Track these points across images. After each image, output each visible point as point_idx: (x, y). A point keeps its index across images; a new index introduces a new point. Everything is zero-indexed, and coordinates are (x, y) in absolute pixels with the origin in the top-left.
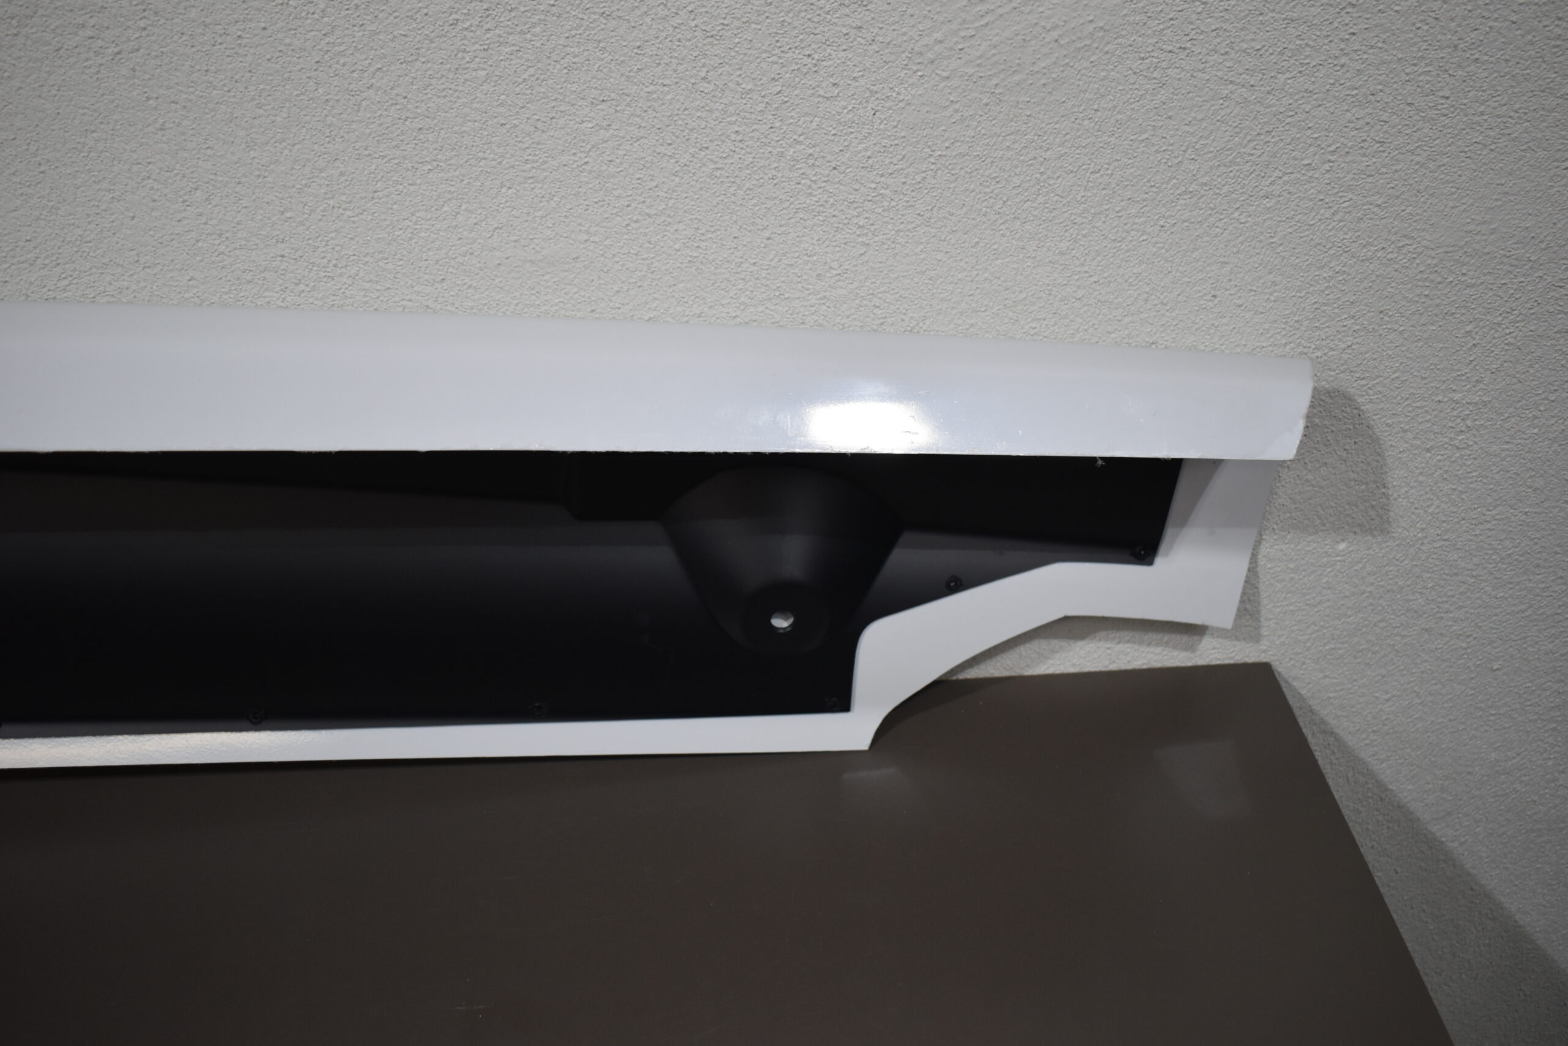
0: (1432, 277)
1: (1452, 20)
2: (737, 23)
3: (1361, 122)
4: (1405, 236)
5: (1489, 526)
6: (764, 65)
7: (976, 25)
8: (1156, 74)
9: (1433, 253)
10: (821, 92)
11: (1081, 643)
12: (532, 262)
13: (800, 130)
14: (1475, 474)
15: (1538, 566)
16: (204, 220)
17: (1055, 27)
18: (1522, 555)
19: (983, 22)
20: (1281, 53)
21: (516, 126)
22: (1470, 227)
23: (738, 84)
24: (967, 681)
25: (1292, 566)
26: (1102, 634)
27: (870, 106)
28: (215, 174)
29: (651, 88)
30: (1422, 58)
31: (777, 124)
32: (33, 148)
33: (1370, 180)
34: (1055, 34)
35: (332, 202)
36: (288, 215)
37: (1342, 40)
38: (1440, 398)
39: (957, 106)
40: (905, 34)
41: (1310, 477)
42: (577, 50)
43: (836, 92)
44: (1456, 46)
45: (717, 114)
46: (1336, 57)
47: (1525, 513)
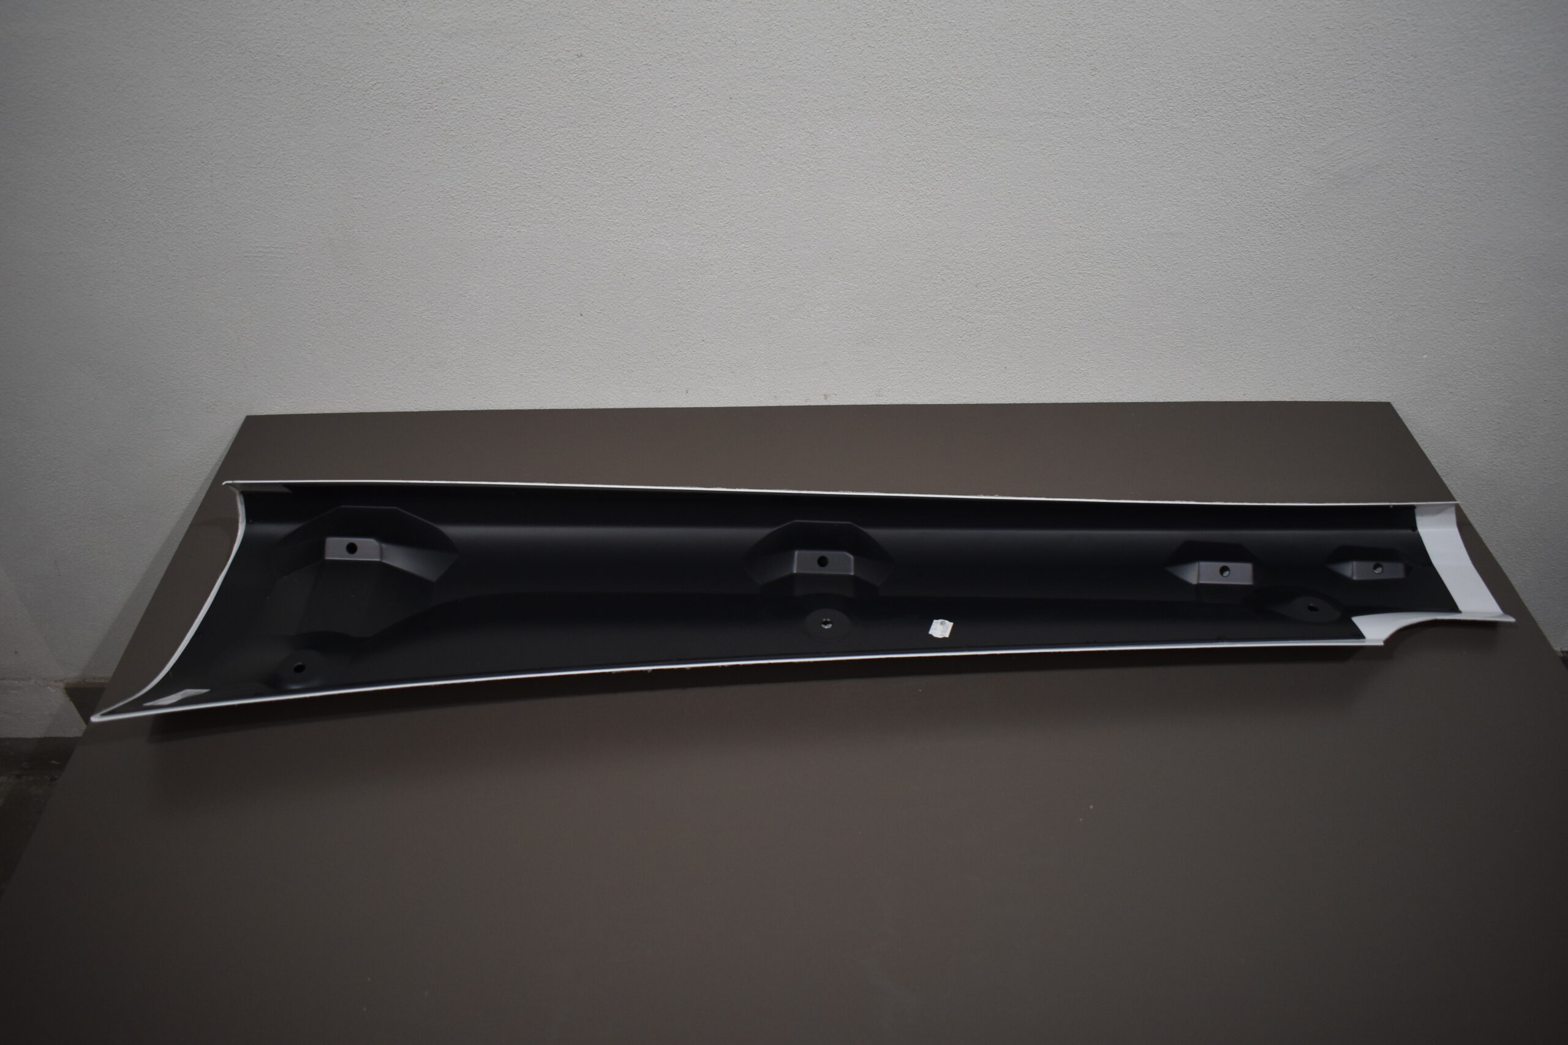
0: (1474, 256)
2: (1258, 157)
3: (1458, 200)
4: (1467, 241)
5: (1481, 352)
7: (1336, 162)
9: (1476, 247)
12: (1166, 234)
14: (1478, 331)
15: (1497, 369)
17: (1362, 164)
18: (1492, 365)
19: (1339, 161)
22: (1490, 239)
23: (1253, 177)
29: (1224, 177)
30: (1482, 180)
33: (1457, 220)
37: (1456, 173)
38: (1470, 301)
39: (1324, 188)
40: (1312, 164)
44: (1494, 176)
46: (1453, 178)
47: (1495, 348)
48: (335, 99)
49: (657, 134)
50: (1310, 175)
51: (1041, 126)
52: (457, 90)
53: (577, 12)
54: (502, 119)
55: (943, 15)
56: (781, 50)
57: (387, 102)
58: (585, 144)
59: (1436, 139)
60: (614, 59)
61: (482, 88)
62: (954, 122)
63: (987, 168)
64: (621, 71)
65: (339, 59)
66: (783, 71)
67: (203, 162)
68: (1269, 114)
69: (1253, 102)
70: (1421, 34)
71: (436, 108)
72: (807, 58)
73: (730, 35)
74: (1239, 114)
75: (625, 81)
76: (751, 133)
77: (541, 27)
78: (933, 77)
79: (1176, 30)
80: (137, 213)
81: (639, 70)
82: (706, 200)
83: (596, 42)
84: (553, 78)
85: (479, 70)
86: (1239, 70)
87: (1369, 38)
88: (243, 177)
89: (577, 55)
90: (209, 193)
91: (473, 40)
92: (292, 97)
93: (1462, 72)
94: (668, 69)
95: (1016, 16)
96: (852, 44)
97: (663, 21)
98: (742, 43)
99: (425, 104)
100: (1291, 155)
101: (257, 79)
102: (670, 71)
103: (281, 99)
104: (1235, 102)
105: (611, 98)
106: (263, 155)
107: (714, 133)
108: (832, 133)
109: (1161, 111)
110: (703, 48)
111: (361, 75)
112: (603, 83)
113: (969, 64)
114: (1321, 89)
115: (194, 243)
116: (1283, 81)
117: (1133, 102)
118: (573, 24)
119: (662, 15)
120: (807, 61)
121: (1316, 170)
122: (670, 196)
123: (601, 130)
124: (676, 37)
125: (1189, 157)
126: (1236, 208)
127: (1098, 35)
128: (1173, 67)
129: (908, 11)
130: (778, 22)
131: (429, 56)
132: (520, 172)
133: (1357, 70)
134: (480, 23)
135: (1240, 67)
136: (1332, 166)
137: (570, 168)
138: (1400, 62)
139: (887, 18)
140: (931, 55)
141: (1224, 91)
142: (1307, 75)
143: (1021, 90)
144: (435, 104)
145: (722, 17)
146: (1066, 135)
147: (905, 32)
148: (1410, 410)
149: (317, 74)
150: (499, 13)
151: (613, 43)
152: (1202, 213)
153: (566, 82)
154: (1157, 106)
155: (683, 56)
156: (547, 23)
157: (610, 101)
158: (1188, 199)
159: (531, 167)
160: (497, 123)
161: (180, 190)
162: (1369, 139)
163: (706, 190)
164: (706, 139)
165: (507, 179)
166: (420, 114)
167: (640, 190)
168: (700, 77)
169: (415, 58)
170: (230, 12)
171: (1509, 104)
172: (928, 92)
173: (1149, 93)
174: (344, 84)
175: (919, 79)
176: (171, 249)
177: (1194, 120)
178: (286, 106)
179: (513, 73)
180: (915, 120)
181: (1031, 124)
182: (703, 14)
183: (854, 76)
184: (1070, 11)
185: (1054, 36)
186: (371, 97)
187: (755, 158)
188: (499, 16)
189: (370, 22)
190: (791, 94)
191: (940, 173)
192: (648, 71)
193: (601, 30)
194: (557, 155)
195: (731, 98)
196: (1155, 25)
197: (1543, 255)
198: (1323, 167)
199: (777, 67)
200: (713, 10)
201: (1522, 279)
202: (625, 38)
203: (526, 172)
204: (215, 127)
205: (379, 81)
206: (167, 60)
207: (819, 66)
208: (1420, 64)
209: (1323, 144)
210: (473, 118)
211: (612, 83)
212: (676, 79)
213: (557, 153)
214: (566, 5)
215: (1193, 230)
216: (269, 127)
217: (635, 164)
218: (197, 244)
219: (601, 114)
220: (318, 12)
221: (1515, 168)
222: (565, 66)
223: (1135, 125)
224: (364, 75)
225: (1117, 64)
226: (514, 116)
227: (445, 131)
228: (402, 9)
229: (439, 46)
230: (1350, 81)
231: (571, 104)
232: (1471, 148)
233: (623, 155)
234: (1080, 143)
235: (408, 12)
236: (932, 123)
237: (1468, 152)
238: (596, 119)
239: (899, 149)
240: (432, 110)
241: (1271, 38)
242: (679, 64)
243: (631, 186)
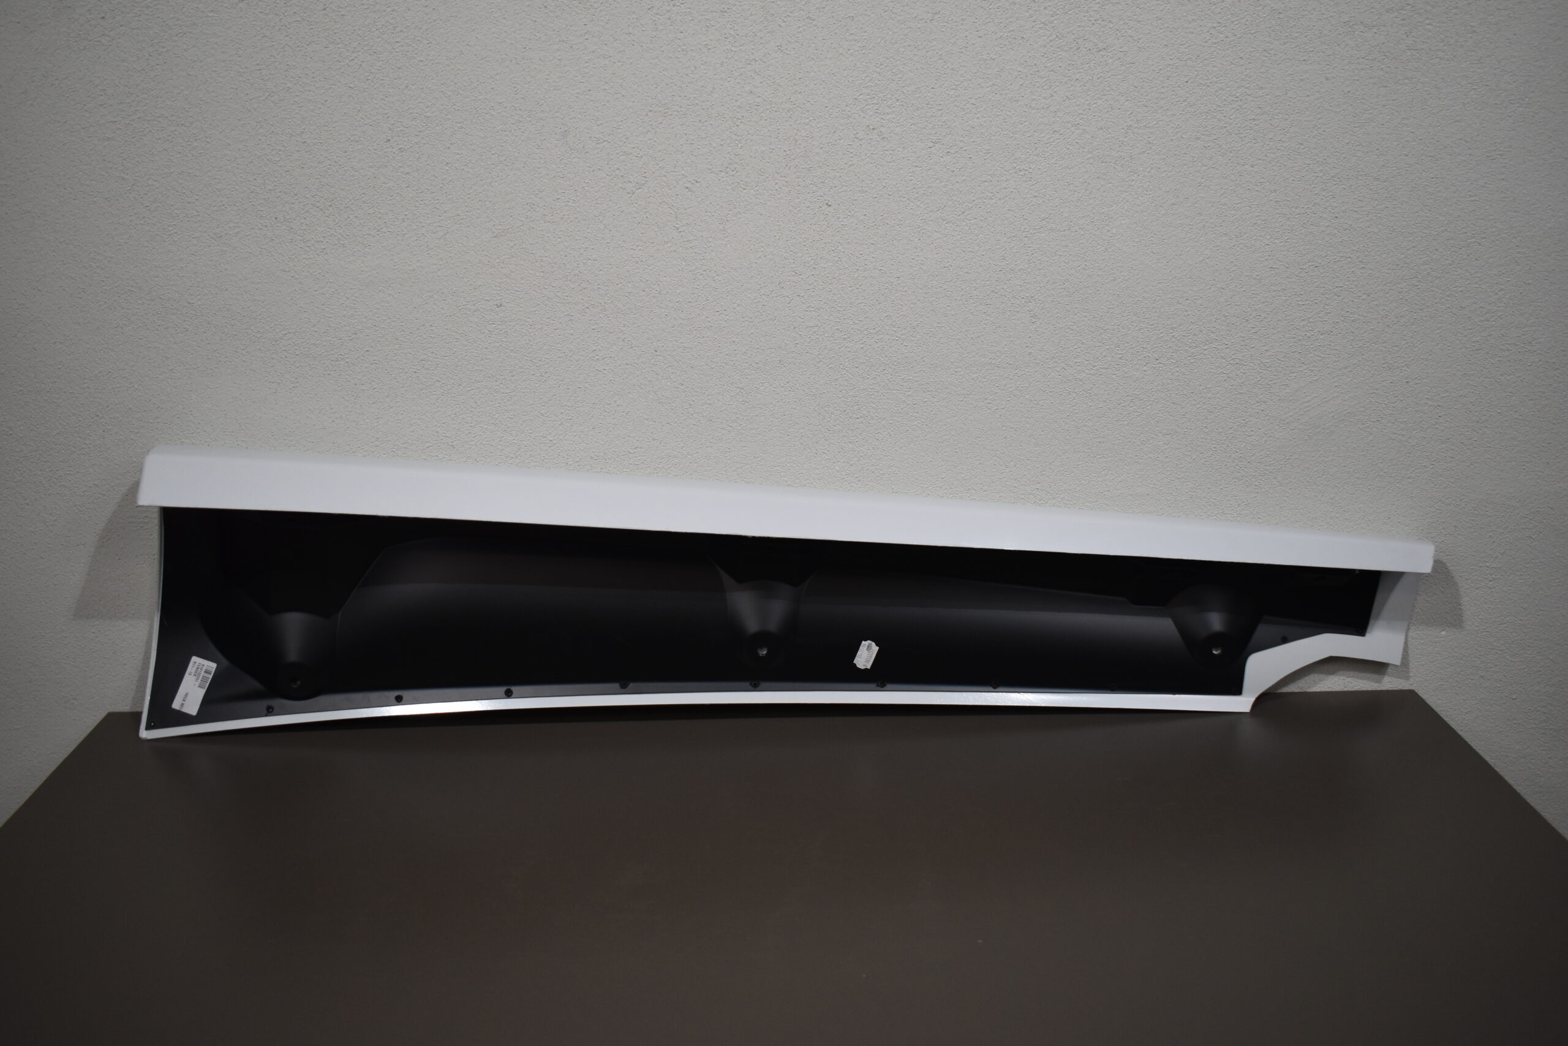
2: (1220, 407)
3: (1444, 450)
4: (1463, 495)
5: (1506, 626)
6: (1228, 423)
7: (1305, 410)
9: (1474, 502)
11: (1332, 677)
12: (1131, 495)
13: (1237, 448)
14: (1498, 600)
15: (1529, 646)
16: (1011, 473)
17: (1333, 412)
18: (1521, 641)
19: (1307, 409)
20: (1414, 423)
21: (1134, 442)
22: (1489, 492)
23: (1217, 429)
24: (1282, 693)
25: (1422, 642)
26: (1341, 672)
29: (1186, 430)
30: (1466, 426)
31: (1230, 445)
33: (1448, 472)
34: (1332, 414)
36: (1044, 473)
37: (1437, 419)
38: (1481, 565)
39: (1296, 440)
40: (1279, 413)
41: (1429, 599)
44: (1478, 422)
45: (1208, 440)
46: (1434, 425)
47: (1521, 620)
48: (243, 349)
49: (578, 390)
50: (1278, 425)
51: (984, 378)
52: (370, 341)
53: (498, 261)
54: (415, 372)
55: (872, 262)
56: (708, 300)
57: (297, 353)
58: (502, 400)
59: (1408, 382)
60: (535, 309)
61: (397, 339)
62: (891, 375)
63: (930, 425)
64: (542, 322)
65: (251, 308)
66: (709, 322)
67: (97, 416)
68: (1224, 360)
69: (1205, 348)
70: (1370, 271)
71: (347, 360)
72: (734, 308)
73: (654, 285)
74: (1192, 361)
75: (546, 332)
76: (677, 388)
77: (461, 276)
78: (866, 327)
79: (1115, 273)
80: (20, 471)
81: (560, 321)
82: (630, 462)
83: (517, 291)
84: (471, 329)
85: (395, 320)
86: (1186, 313)
87: (1317, 277)
88: (138, 432)
89: (497, 305)
90: (99, 450)
91: (391, 288)
92: (199, 347)
93: (1421, 310)
94: (590, 320)
95: (948, 262)
96: (780, 294)
97: (585, 270)
98: (667, 292)
99: (336, 356)
100: (1255, 404)
101: (165, 327)
102: (592, 321)
103: (188, 349)
104: (1186, 348)
105: (530, 350)
106: (162, 408)
107: (638, 388)
108: (763, 388)
109: (1109, 359)
110: (626, 298)
111: (273, 324)
112: (523, 334)
113: (902, 313)
114: (1275, 332)
115: (75, 506)
116: (1233, 324)
117: (1079, 350)
118: (493, 273)
119: (584, 264)
120: (735, 311)
121: (1284, 420)
122: (592, 458)
123: (519, 385)
124: (598, 286)
125: (1145, 410)
126: (1203, 464)
127: (1034, 280)
128: (1116, 312)
129: (836, 259)
130: (703, 271)
131: (344, 305)
132: (433, 431)
133: (1310, 310)
134: (399, 271)
135: (1186, 311)
136: (1300, 415)
137: (485, 427)
138: (1353, 301)
139: (815, 266)
140: (863, 305)
141: (1173, 336)
142: (1258, 317)
143: (959, 339)
144: (347, 356)
145: (646, 266)
146: (1012, 387)
147: (835, 280)
148: (1439, 699)
149: (227, 323)
150: (418, 261)
151: (534, 292)
152: (1168, 471)
153: (484, 333)
154: (1104, 354)
155: (606, 306)
156: (467, 271)
157: (530, 353)
158: (1150, 455)
159: (443, 425)
160: (410, 377)
161: (69, 445)
162: (1336, 384)
163: (631, 451)
164: (630, 395)
165: (418, 438)
166: (330, 366)
167: (559, 451)
168: (624, 329)
169: (330, 307)
170: (144, 257)
171: (1478, 341)
172: (862, 343)
173: (1095, 340)
174: (254, 334)
175: (852, 329)
176: (50, 512)
177: (1145, 368)
178: (192, 356)
179: (430, 324)
180: (850, 373)
181: (974, 376)
182: (627, 262)
183: (783, 327)
184: (1003, 256)
185: (988, 282)
186: (281, 348)
187: (682, 415)
188: (418, 264)
189: (286, 270)
190: (719, 347)
191: (880, 431)
192: (570, 322)
193: (522, 279)
194: (472, 411)
195: (656, 351)
196: (1092, 268)
197: (1552, 509)
198: (1291, 416)
199: (704, 317)
200: (637, 259)
201: (1534, 537)
202: (546, 287)
203: (438, 430)
204: (115, 378)
205: (290, 331)
206: (74, 305)
207: (747, 316)
208: (1375, 303)
209: (1286, 391)
210: (386, 372)
211: (532, 334)
212: (599, 330)
213: (472, 410)
214: (487, 254)
215: (1160, 490)
216: (171, 379)
217: (555, 422)
218: (78, 507)
219: (520, 368)
220: (234, 259)
221: (1499, 411)
222: (483, 317)
223: (1084, 374)
224: (276, 325)
225: (1056, 310)
226: (428, 369)
227: (356, 385)
228: (320, 257)
229: (356, 295)
230: (1305, 323)
231: (489, 357)
232: (1447, 391)
233: (542, 412)
234: (1028, 396)
235: (326, 260)
236: (868, 376)
237: (1445, 395)
238: (515, 372)
239: (836, 405)
240: (343, 362)
241: (1214, 280)
242: (601, 315)
243: (550, 447)
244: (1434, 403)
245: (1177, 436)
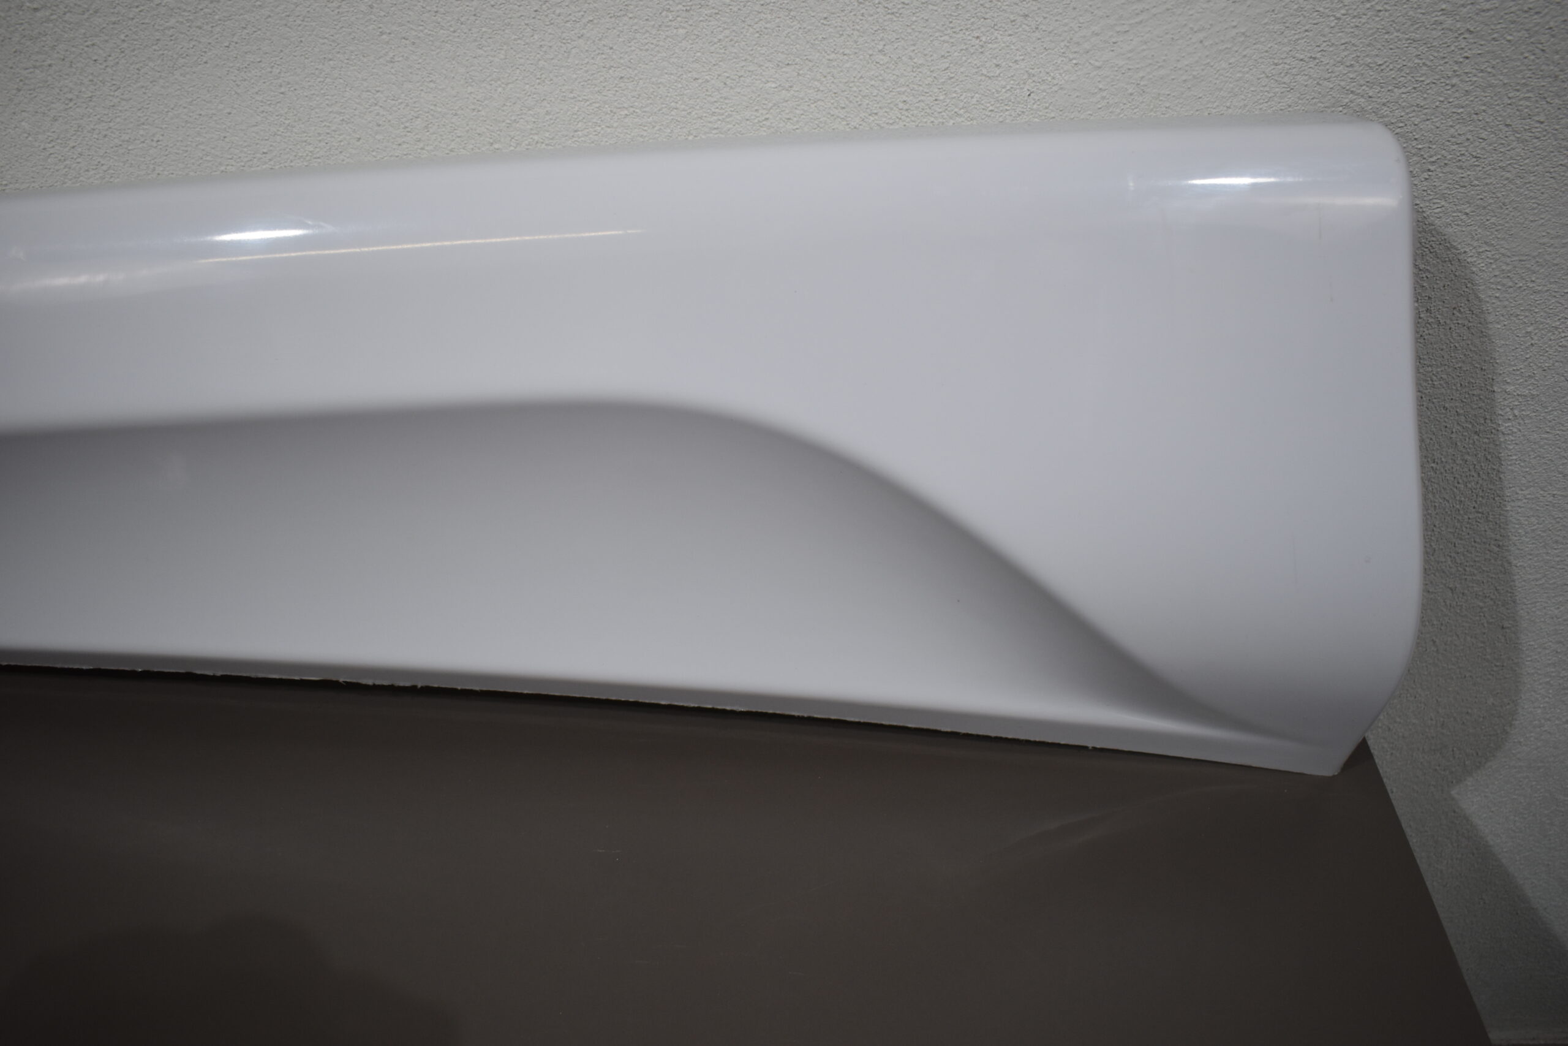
0: (1505, 281)
1: (1557, 52)
3: (1463, 138)
4: (1486, 243)
5: (1520, 504)
6: (936, 43)
7: (1132, 21)
8: (1286, 79)
9: (1508, 260)
10: (984, 71)
13: (961, 104)
15: (1557, 542)
16: (421, 145)
18: (1544, 532)
19: (1137, 20)
20: (1400, 70)
21: (707, 81)
22: (1545, 240)
23: (911, 58)
27: (1027, 87)
28: (435, 105)
29: (833, 56)
30: (1525, 84)
31: (942, 97)
32: (276, 71)
33: (1462, 190)
34: (1201, 35)
35: (536, 137)
36: (496, 146)
37: (1456, 62)
39: (1104, 94)
40: (1066, 25)
42: (769, 17)
43: (998, 72)
44: (1556, 77)
45: (889, 84)
244: (1458, 25)
245: (810, 70)
